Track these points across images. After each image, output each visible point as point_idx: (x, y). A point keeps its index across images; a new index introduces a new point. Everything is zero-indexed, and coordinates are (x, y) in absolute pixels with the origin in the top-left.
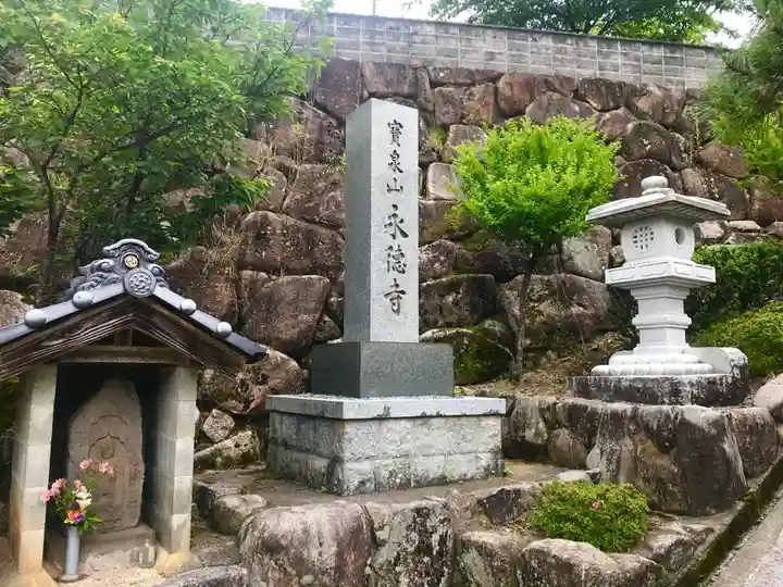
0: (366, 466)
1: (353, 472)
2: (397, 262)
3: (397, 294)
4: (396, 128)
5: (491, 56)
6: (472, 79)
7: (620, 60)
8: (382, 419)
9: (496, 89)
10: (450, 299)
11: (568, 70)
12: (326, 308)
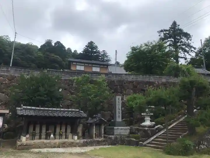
0: (116, 133)
1: (115, 133)
2: (119, 113)
3: (119, 116)
4: (119, 99)
5: (133, 78)
6: (130, 82)
7: (152, 78)
8: (118, 129)
9: (133, 84)
10: (126, 115)
11: (144, 80)
12: (111, 116)
